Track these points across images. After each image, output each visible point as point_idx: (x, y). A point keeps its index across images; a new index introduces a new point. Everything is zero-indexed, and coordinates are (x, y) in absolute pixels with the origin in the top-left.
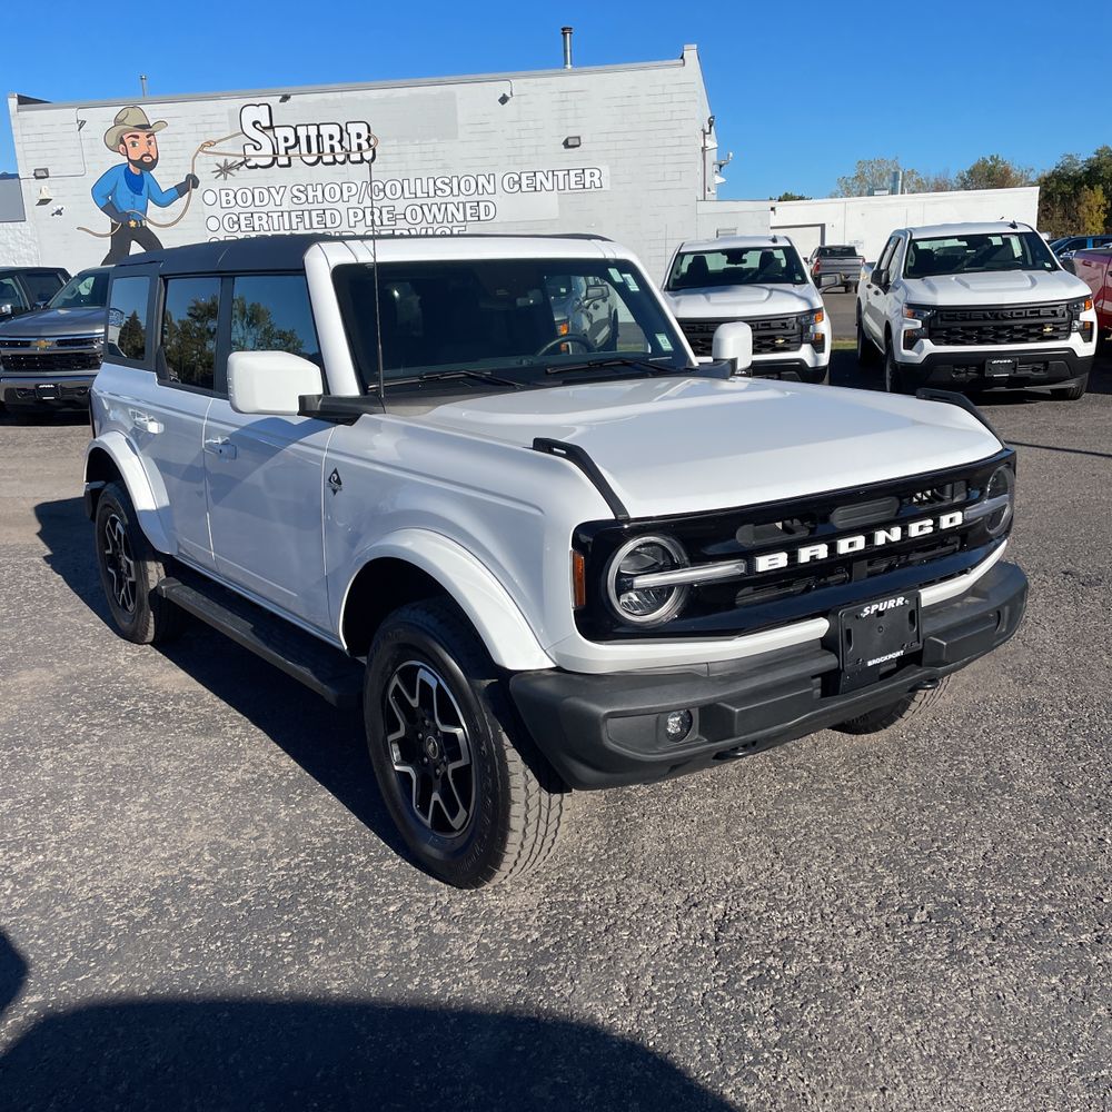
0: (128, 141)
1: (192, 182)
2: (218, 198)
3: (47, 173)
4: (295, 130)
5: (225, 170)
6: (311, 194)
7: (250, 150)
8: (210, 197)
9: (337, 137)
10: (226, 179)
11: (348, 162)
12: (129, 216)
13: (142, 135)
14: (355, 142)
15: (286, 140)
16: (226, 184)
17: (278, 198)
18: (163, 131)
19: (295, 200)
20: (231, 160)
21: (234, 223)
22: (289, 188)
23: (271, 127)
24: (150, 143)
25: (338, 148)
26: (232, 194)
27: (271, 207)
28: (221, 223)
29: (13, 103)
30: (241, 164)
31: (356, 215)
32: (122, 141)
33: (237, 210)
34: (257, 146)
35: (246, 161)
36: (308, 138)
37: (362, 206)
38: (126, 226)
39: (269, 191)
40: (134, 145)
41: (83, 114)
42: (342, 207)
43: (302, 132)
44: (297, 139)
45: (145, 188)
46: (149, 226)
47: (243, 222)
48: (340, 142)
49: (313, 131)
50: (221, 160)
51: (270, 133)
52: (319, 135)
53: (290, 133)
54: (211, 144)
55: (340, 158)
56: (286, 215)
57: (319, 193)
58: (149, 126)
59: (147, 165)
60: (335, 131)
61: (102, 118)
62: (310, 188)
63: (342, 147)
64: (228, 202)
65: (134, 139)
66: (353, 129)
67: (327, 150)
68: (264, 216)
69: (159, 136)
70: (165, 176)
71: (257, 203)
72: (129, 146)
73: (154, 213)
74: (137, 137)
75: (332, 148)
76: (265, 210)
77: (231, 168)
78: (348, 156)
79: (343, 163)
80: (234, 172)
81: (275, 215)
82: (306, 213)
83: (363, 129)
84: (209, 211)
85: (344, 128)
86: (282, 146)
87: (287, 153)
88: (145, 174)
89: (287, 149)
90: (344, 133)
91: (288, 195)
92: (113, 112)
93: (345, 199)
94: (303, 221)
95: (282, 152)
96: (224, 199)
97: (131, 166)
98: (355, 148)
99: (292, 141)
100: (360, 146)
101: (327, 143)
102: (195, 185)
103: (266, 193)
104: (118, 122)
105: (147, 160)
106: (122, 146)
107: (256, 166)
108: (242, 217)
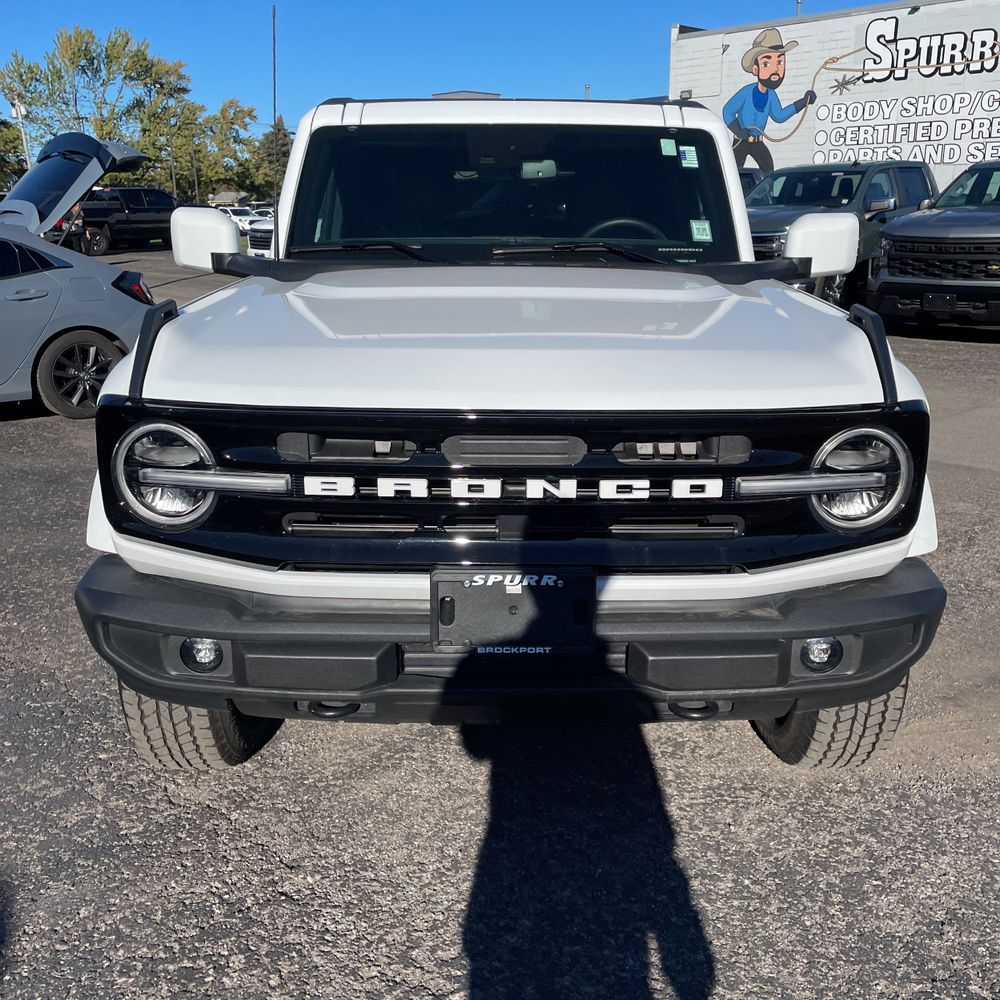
0: (761, 62)
1: (811, 97)
2: (830, 112)
3: (691, 95)
4: (918, 42)
5: (843, 85)
6: (921, 105)
7: (870, 64)
8: (823, 112)
9: (960, 47)
10: (841, 94)
11: (966, 72)
12: (748, 132)
13: (774, 55)
14: (978, 49)
15: (907, 52)
16: (841, 99)
17: (887, 111)
18: (794, 50)
19: (904, 113)
20: (849, 75)
21: (841, 136)
22: (900, 101)
23: (895, 40)
24: (779, 62)
25: (958, 58)
26: (844, 108)
27: (879, 120)
28: (828, 137)
29: (675, 32)
30: (858, 79)
31: (963, 126)
32: (756, 63)
33: (846, 124)
34: (877, 59)
35: (864, 75)
36: (930, 49)
37: (971, 118)
38: (745, 141)
39: (880, 105)
40: (765, 65)
41: (728, 39)
42: (950, 118)
43: (924, 44)
44: (919, 50)
45: (767, 107)
46: (765, 141)
47: (849, 136)
48: (962, 51)
49: (936, 42)
50: (840, 76)
51: (892, 46)
52: (942, 46)
53: (912, 45)
54: (834, 60)
55: (958, 68)
56: (892, 128)
57: (930, 106)
58: (782, 47)
59: (772, 84)
60: (959, 40)
61: (742, 42)
62: (921, 100)
63: (963, 56)
64: (839, 116)
65: (767, 60)
66: (978, 38)
67: (947, 60)
68: (870, 130)
69: (789, 56)
70: (786, 95)
71: (866, 116)
72: (762, 66)
73: (772, 128)
74: (769, 57)
75: (953, 58)
76: (872, 123)
77: (848, 83)
78: (968, 66)
79: (962, 72)
80: (850, 87)
81: (881, 129)
82: (912, 126)
83: (989, 37)
84: (819, 125)
85: (969, 37)
86: (902, 57)
87: (905, 65)
88: (770, 91)
89: (906, 61)
90: (969, 42)
91: (898, 107)
92: (753, 35)
93: (956, 110)
94: (908, 134)
95: (901, 64)
96: (836, 112)
97: (760, 86)
98: (976, 57)
99: (912, 54)
100: (982, 55)
101: (948, 52)
102: (812, 102)
103: (876, 106)
104: (756, 44)
105: (775, 78)
106: (755, 66)
107: (873, 80)
108: (849, 131)
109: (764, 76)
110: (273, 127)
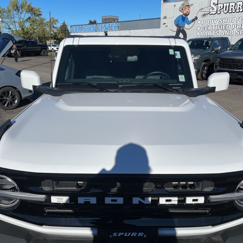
0: (184, 9)
1: (196, 18)
2: (201, 22)
3: (166, 17)
4: (223, 5)
5: (204, 15)
6: (224, 21)
7: (211, 10)
8: (199, 22)
10: (204, 17)
11: (235, 12)
12: (181, 27)
13: (187, 8)
14: (238, 7)
15: (221, 7)
16: (204, 19)
17: (215, 22)
18: (192, 6)
19: (220, 22)
20: (206, 13)
21: (204, 28)
22: (219, 19)
23: (218, 4)
24: (188, 9)
26: (205, 21)
27: (213, 24)
28: (201, 28)
29: (162, 2)
30: (208, 14)
31: (234, 26)
32: (183, 9)
33: (205, 25)
34: (213, 9)
35: (210, 13)
36: (226, 6)
37: (237, 24)
38: (180, 29)
39: (214, 20)
40: (185, 10)
41: (175, 3)
42: (231, 24)
45: (185, 20)
46: (185, 29)
47: (206, 28)
48: (234, 7)
49: (228, 5)
50: (203, 13)
51: (217, 6)
54: (202, 9)
55: (233, 11)
56: (217, 26)
57: (226, 21)
58: (189, 6)
59: (186, 15)
60: (234, 4)
61: (179, 4)
62: (224, 19)
63: (235, 8)
64: (203, 23)
65: (185, 9)
66: (238, 4)
67: (230, 9)
68: (211, 27)
69: (191, 8)
70: (190, 18)
71: (210, 23)
72: (184, 10)
73: (186, 26)
74: (186, 8)
75: (232, 9)
76: (212, 25)
77: (206, 15)
78: (236, 11)
79: (234, 12)
80: (206, 16)
81: (214, 26)
82: (222, 26)
83: (241, 3)
84: (198, 25)
85: (236, 3)
86: (219, 8)
87: (220, 10)
88: (186, 17)
89: (220, 9)
90: (236, 5)
91: (218, 21)
92: (182, 2)
93: (233, 22)
94: (220, 28)
95: (219, 10)
96: (203, 22)
97: (183, 15)
99: (222, 8)
100: (239, 8)
101: (231, 7)
102: (197, 19)
103: (213, 20)
104: (183, 5)
105: (187, 13)
106: (182, 10)
107: (212, 14)
108: (206, 27)
109: (185, 13)
110: (63, 24)
